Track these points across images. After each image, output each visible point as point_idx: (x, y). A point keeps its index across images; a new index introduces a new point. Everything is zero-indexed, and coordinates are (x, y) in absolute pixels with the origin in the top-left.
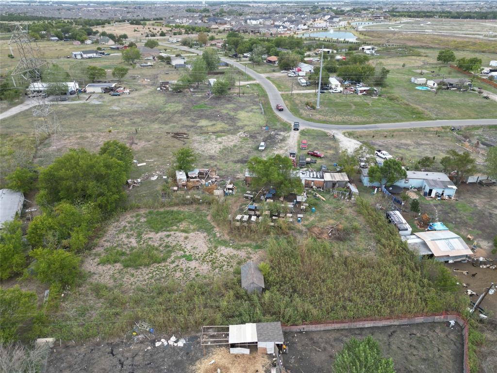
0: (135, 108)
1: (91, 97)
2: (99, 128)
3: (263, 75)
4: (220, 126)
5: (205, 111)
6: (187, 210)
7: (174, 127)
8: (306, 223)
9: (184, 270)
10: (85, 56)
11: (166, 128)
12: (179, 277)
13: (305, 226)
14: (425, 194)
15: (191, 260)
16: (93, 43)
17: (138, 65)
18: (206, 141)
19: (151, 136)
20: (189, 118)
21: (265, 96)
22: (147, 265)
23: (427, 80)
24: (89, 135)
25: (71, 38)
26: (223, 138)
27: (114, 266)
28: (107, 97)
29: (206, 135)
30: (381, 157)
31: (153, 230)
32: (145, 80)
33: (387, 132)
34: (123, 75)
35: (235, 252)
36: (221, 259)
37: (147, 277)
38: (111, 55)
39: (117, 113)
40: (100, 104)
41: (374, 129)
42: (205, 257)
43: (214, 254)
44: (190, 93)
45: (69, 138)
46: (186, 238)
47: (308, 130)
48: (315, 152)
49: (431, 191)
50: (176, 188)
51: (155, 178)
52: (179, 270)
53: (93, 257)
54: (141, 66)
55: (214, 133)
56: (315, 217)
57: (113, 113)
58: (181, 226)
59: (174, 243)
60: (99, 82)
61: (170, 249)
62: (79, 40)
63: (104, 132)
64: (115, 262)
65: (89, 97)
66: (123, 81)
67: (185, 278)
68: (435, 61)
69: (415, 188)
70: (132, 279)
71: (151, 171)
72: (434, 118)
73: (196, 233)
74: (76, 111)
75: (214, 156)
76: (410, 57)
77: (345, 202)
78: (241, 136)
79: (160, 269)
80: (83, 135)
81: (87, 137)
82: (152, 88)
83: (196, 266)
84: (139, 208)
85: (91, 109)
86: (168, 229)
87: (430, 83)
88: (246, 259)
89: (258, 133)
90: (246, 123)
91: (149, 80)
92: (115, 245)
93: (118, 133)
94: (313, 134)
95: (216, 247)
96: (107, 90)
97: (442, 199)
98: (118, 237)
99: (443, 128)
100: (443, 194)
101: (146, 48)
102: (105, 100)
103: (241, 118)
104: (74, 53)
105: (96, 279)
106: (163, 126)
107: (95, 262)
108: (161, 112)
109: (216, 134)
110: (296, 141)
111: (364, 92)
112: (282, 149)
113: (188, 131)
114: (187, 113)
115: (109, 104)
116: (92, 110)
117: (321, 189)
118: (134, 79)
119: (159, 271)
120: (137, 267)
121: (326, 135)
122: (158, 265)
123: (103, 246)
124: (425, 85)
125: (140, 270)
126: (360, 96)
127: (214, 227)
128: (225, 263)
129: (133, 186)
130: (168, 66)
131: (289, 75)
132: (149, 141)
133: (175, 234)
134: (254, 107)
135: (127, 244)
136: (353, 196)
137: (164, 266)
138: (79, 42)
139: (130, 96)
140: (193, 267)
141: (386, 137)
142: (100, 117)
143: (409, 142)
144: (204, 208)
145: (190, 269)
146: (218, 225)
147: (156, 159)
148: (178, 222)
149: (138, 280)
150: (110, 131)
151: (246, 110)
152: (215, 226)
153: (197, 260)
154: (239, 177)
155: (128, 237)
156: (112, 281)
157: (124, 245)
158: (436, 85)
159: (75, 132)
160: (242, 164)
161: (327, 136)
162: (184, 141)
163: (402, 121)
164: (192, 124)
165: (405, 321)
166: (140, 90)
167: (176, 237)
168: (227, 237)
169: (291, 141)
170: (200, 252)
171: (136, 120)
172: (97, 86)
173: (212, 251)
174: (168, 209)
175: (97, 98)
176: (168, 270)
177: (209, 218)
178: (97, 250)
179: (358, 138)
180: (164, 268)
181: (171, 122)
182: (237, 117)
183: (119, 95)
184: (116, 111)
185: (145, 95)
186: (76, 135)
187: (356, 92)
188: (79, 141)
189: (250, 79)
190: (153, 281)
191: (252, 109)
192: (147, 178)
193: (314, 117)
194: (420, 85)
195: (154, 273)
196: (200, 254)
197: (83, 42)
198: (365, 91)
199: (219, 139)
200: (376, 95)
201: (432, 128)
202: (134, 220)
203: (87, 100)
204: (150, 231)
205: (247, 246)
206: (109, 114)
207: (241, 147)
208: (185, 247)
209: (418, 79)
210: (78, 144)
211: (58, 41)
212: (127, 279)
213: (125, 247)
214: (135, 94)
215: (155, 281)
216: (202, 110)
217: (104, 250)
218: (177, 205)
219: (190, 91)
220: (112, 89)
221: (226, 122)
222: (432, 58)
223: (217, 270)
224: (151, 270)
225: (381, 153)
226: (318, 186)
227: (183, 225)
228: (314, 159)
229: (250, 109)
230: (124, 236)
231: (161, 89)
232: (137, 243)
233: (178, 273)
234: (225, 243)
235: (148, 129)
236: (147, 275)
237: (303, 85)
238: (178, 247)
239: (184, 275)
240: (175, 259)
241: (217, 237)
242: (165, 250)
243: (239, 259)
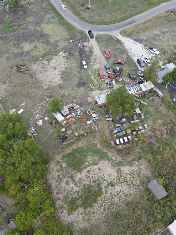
8: (149, 128)
9: (116, 195)
12: (118, 201)
13: (150, 130)
15: (114, 186)
18: (45, 69)
27: (79, 212)
29: (39, 62)
31: (77, 171)
35: (131, 169)
37: (102, 210)
41: (134, 24)
42: (119, 179)
43: (122, 175)
46: (99, 169)
50: (64, 129)
51: (41, 123)
52: (114, 196)
53: (61, 210)
55: (43, 57)
56: (151, 121)
58: (89, 160)
59: (96, 177)
61: (97, 182)
67: (121, 201)
70: (95, 215)
71: (32, 116)
73: (101, 163)
75: (61, 85)
78: (63, 55)
79: (104, 200)
83: (121, 189)
86: (84, 166)
88: (140, 171)
92: (65, 194)
94: (103, 39)
95: (119, 169)
98: (62, 187)
105: (77, 226)
107: (66, 214)
117: (140, 96)
119: (105, 203)
120: (91, 205)
121: (111, 38)
122: (101, 198)
123: (59, 199)
125: (95, 207)
127: (107, 153)
128: (132, 179)
129: (33, 136)
133: (91, 168)
135: (72, 190)
145: (119, 193)
147: (26, 101)
148: (86, 158)
149: (99, 215)
153: (117, 184)
155: (67, 183)
156: (86, 223)
162: (30, 74)
167: (93, 171)
168: (119, 159)
170: (115, 177)
173: (120, 173)
176: (109, 200)
177: (99, 146)
178: (58, 203)
180: (105, 199)
182: (44, 32)
190: (107, 211)
192: (36, 124)
195: (104, 205)
196: (116, 179)
199: (51, 64)
204: (76, 173)
205: (133, 160)
208: (104, 177)
212: (93, 217)
217: (63, 201)
221: (41, 41)
223: (132, 186)
224: (100, 203)
225: (153, 51)
230: (64, 184)
232: (76, 186)
233: (115, 198)
236: (101, 208)
238: (101, 179)
239: (119, 199)
240: (106, 189)
241: (114, 160)
242: (95, 184)
243: (136, 173)
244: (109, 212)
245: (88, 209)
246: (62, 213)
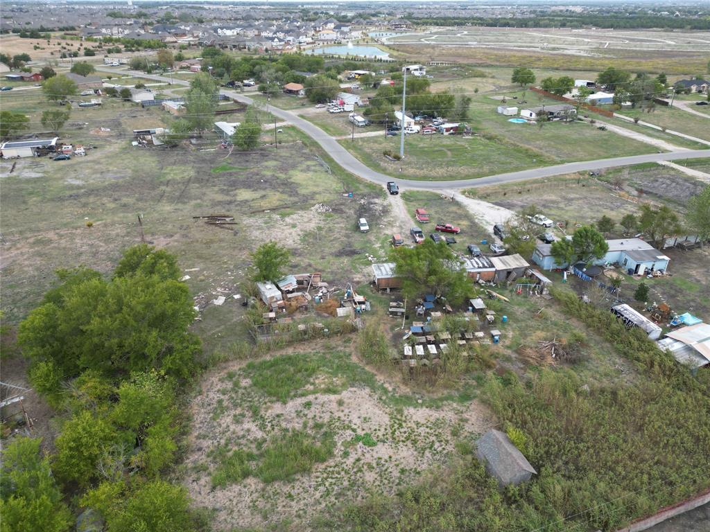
0: (110, 179)
1: (17, 166)
2: (65, 221)
3: (294, 113)
4: (275, 198)
5: (235, 175)
6: (310, 350)
7: (200, 206)
8: (508, 342)
9: (375, 465)
11: (188, 209)
12: (374, 482)
13: (508, 347)
14: (630, 272)
15: (374, 444)
17: (74, 105)
18: (270, 225)
19: (170, 227)
20: (216, 189)
21: (315, 144)
22: (306, 471)
23: (519, 111)
24: (51, 235)
26: (294, 216)
27: (245, 487)
28: (48, 164)
29: (262, 215)
31: (274, 399)
32: (103, 129)
33: (516, 185)
34: (60, 124)
35: (435, 415)
36: (422, 430)
37: (318, 495)
38: (14, 89)
39: (83, 191)
40: (42, 178)
41: (499, 183)
42: (393, 433)
43: (404, 424)
44: (193, 147)
45: (15, 245)
46: (340, 403)
47: (411, 192)
48: (448, 225)
49: (638, 266)
50: (272, 315)
51: (220, 301)
52: (365, 467)
53: (194, 476)
54: (80, 106)
55: (273, 210)
56: (513, 331)
57: (75, 192)
58: (317, 381)
59: (326, 418)
60: (18, 138)
61: (324, 429)
63: (80, 227)
64: (246, 474)
65: (14, 167)
66: (63, 133)
67: (386, 482)
68: (509, 84)
69: (611, 265)
70: (293, 503)
71: (205, 289)
72: (559, 162)
73: (351, 391)
75: (296, 249)
76: (473, 79)
77: (536, 298)
78: (319, 211)
79: (332, 472)
80: (40, 237)
81: (50, 241)
82: (122, 143)
83: (391, 454)
84: (227, 361)
85: (29, 187)
86: (300, 392)
87: (525, 113)
88: (462, 424)
89: (342, 204)
90: (312, 189)
91: (109, 130)
92: (223, 442)
93: (105, 225)
94: (421, 198)
95: (400, 412)
96: (43, 152)
97: (654, 276)
98: (220, 425)
99: (580, 173)
100: (652, 269)
101: (73, 74)
102: (46, 168)
103: (300, 182)
105: (225, 520)
106: (180, 206)
107: (205, 486)
108: (161, 182)
109: (279, 212)
110: (406, 212)
111: (452, 131)
112: (393, 226)
113: (228, 211)
114: (208, 180)
115: (59, 176)
116: (31, 190)
117: (492, 284)
118: (80, 129)
119: (332, 478)
120: (288, 478)
121: (439, 198)
122: (323, 466)
123: (200, 449)
124: (518, 116)
125: (298, 483)
126: (446, 137)
127: (374, 375)
128: (433, 438)
130: (128, 104)
131: (332, 111)
132: (172, 236)
133: (316, 399)
134: (309, 163)
135: (244, 436)
136: (546, 289)
137: (336, 465)
140: (386, 457)
141: (520, 193)
142: (53, 200)
143: (553, 198)
144: (336, 342)
145: (383, 462)
146: (378, 370)
147: (202, 265)
148: (310, 376)
149: (306, 505)
150: (90, 225)
151: (300, 168)
152: (376, 373)
153: (384, 442)
154: (358, 279)
155: (238, 420)
156: (258, 518)
157: (239, 438)
158: (534, 115)
159: (21, 233)
160: (349, 258)
161: (442, 199)
162: (232, 230)
163: (524, 169)
164: (228, 198)
166: (102, 146)
167: (324, 406)
168: (405, 390)
169: (397, 211)
170: (380, 426)
171: (125, 200)
172: (23, 145)
173: (398, 420)
174: (278, 354)
175: (29, 167)
176: (347, 472)
177: (354, 359)
178: (192, 458)
179: (485, 197)
180: (337, 469)
181: (190, 198)
182: (292, 180)
183: (69, 158)
184: (79, 187)
185: (116, 155)
186: (27, 238)
187: (438, 130)
188: (36, 249)
189: (275, 120)
190: (333, 499)
191: (308, 166)
192: (207, 303)
193: (406, 172)
194: (511, 117)
195: (327, 484)
196: (383, 430)
198: (452, 128)
199: (288, 220)
200: (467, 133)
201: (568, 174)
202: (230, 385)
203: (12, 171)
204: (272, 402)
205: (447, 399)
206: (68, 193)
207: (330, 230)
208: (350, 421)
209: (508, 109)
210: (40, 254)
212: (284, 506)
213: (243, 441)
214: (96, 155)
215: (336, 499)
216: (231, 174)
217: (208, 456)
218: (290, 343)
219: (191, 143)
220: (51, 149)
221: (280, 190)
222: (505, 78)
223: (427, 453)
224: (317, 477)
226: (487, 278)
227: (321, 380)
228: (450, 236)
229: (304, 166)
230: (229, 420)
231: (140, 143)
232: (260, 429)
233: (367, 473)
234: (408, 400)
235: (156, 215)
236: (316, 489)
237: (361, 124)
238: (337, 424)
239: (381, 476)
240: (346, 448)
241: (390, 392)
242: (317, 433)
243: (449, 426)
244: (337, 504)
245: (276, 486)
246: (195, 483)
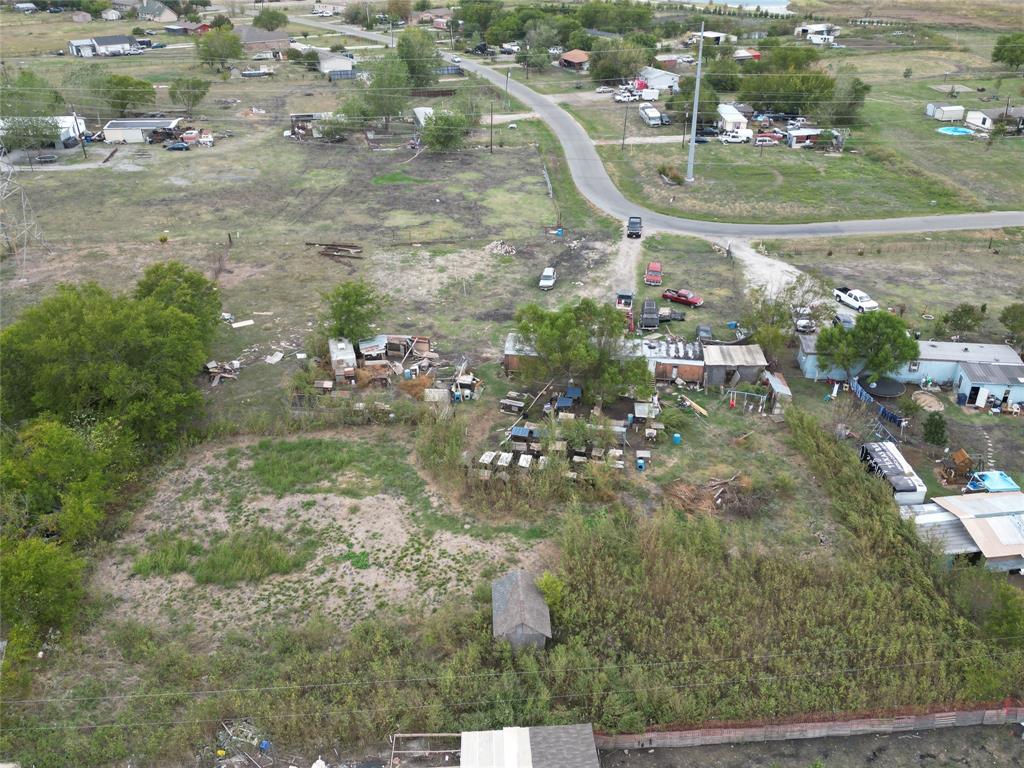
0: (227, 180)
1: (117, 154)
2: (138, 232)
3: (552, 99)
4: (442, 226)
5: (403, 190)
6: (356, 439)
7: (326, 229)
8: (659, 472)
9: (349, 591)
10: (102, 50)
11: (306, 231)
12: (336, 610)
13: (655, 479)
14: (961, 400)
15: (366, 566)
16: (122, 18)
17: (235, 73)
18: (407, 266)
19: (268, 253)
20: (363, 207)
21: (556, 150)
22: (255, 580)
23: (966, 111)
24: (112, 249)
25: (66, 6)
26: (451, 256)
27: (170, 582)
28: (158, 154)
29: (406, 249)
30: (847, 305)
31: (270, 490)
32: (254, 110)
33: (863, 241)
34: (196, 99)
35: (477, 546)
36: (443, 563)
37: (254, 609)
38: (169, 47)
39: (182, 194)
40: (141, 172)
41: (832, 235)
42: (401, 559)
43: (424, 551)
44: (365, 144)
45: (60, 256)
46: (354, 510)
47: (665, 237)
48: (683, 292)
49: (975, 391)
50: (328, 384)
51: (275, 359)
52: (335, 591)
53: (118, 558)
54: (244, 75)
55: (426, 244)
56: (681, 458)
57: (171, 195)
58: (340, 479)
59: (324, 524)
60: (138, 115)
61: (313, 537)
62: (87, 10)
63: (150, 242)
64: (176, 569)
65: (112, 155)
66: (199, 113)
67: (350, 612)
68: (988, 63)
69: (935, 384)
70: (216, 613)
71: (266, 340)
72: (984, 207)
73: (378, 498)
74: (77, 189)
75: (425, 303)
76: (924, 53)
77: (758, 418)
78: (495, 251)
79: (288, 589)
80: (96, 250)
81: (106, 256)
82: (271, 132)
83: (380, 582)
84: (235, 433)
85: (116, 184)
86: (308, 487)
87: (975, 118)
88: (507, 564)
89: (538, 245)
90: (507, 218)
91: (264, 112)
92: (175, 527)
93: (184, 243)
94: (676, 246)
95: (429, 534)
96: (157, 137)
97: (1005, 412)
98: (182, 508)
99: (1007, 231)
100: (1005, 399)
101: (257, 30)
102: (151, 161)
103: (494, 206)
104: (76, 43)
105: (125, 613)
106: (298, 227)
107: (124, 572)
108: (292, 191)
109: (431, 248)
110: (634, 265)
111: (808, 142)
112: (598, 285)
113: (361, 239)
114: (358, 194)
115: (163, 172)
116: (118, 187)
117: (697, 387)
118: (226, 108)
119: (284, 595)
120: (228, 583)
121: (709, 250)
122: (282, 580)
123: (142, 531)
124: (961, 122)
125: (237, 592)
126: (796, 152)
127: (423, 483)
128: (453, 575)
129: (222, 377)
130: (311, 75)
131: (618, 98)
132: (263, 266)
133: (325, 499)
134: (529, 179)
135: (204, 526)
136: (778, 405)
137: (299, 581)
138: (89, 16)
139: (215, 150)
140: (371, 585)
141: (861, 254)
142: (138, 204)
143: (920, 267)
144: (399, 433)
145: (362, 589)
146: (435, 477)
147: (280, 309)
148: (335, 470)
149: (231, 617)
150: (164, 241)
151: (508, 186)
152: (428, 479)
153: (381, 566)
154: (489, 355)
155: (207, 507)
156: (165, 619)
157: (196, 527)
158: (989, 122)
159: (75, 242)
160: (496, 324)
161: (713, 251)
162: (350, 266)
163: (902, 214)
164: (372, 221)
165: (908, 723)
166: (241, 135)
167: (330, 507)
168: (457, 509)
169: (621, 264)
170: (389, 546)
171: (229, 211)
172: (132, 126)
173: (420, 544)
174: (309, 436)
175: (132, 157)
176: (307, 592)
177: (411, 459)
178: (127, 539)
179: (790, 256)
180: (296, 586)
181: (318, 217)
182: (484, 204)
183: (187, 149)
184: (180, 189)
185: (253, 149)
186: (79, 250)
187: (785, 140)
188: (84, 263)
189: (518, 107)
190: (269, 619)
191: (524, 184)
192: (257, 359)
193: (679, 205)
194: (948, 123)
195: (273, 600)
196: (389, 552)
197: (96, 14)
198: (808, 137)
199: (439, 261)
200: (837, 148)
201: (980, 231)
202: (223, 463)
203: (107, 160)
204: (263, 493)
205: (508, 530)
206: (162, 196)
207: (495, 281)
208: (352, 534)
209: (944, 108)
210: (84, 272)
211: (34, 11)
212: (204, 613)
213: (198, 532)
214: (228, 146)
215: (273, 619)
216: (397, 188)
217: (147, 540)
218: (331, 426)
219: (367, 138)
220: (169, 134)
221: (456, 216)
222: (980, 54)
223: (431, 592)
224: (265, 590)
225: (850, 296)
226: (690, 379)
227: (347, 478)
228: (679, 310)
229: (517, 183)
230: (197, 504)
231: (294, 133)
232: (229, 522)
233: (332, 599)
234: (452, 524)
235: (259, 235)
236: (254, 603)
237: (652, 122)
238: (333, 534)
239: (349, 605)
240: (325, 563)
241: (432, 508)
242: (299, 540)
243: (487, 564)
244: (272, 625)
245: (208, 590)
246: (115, 567)
